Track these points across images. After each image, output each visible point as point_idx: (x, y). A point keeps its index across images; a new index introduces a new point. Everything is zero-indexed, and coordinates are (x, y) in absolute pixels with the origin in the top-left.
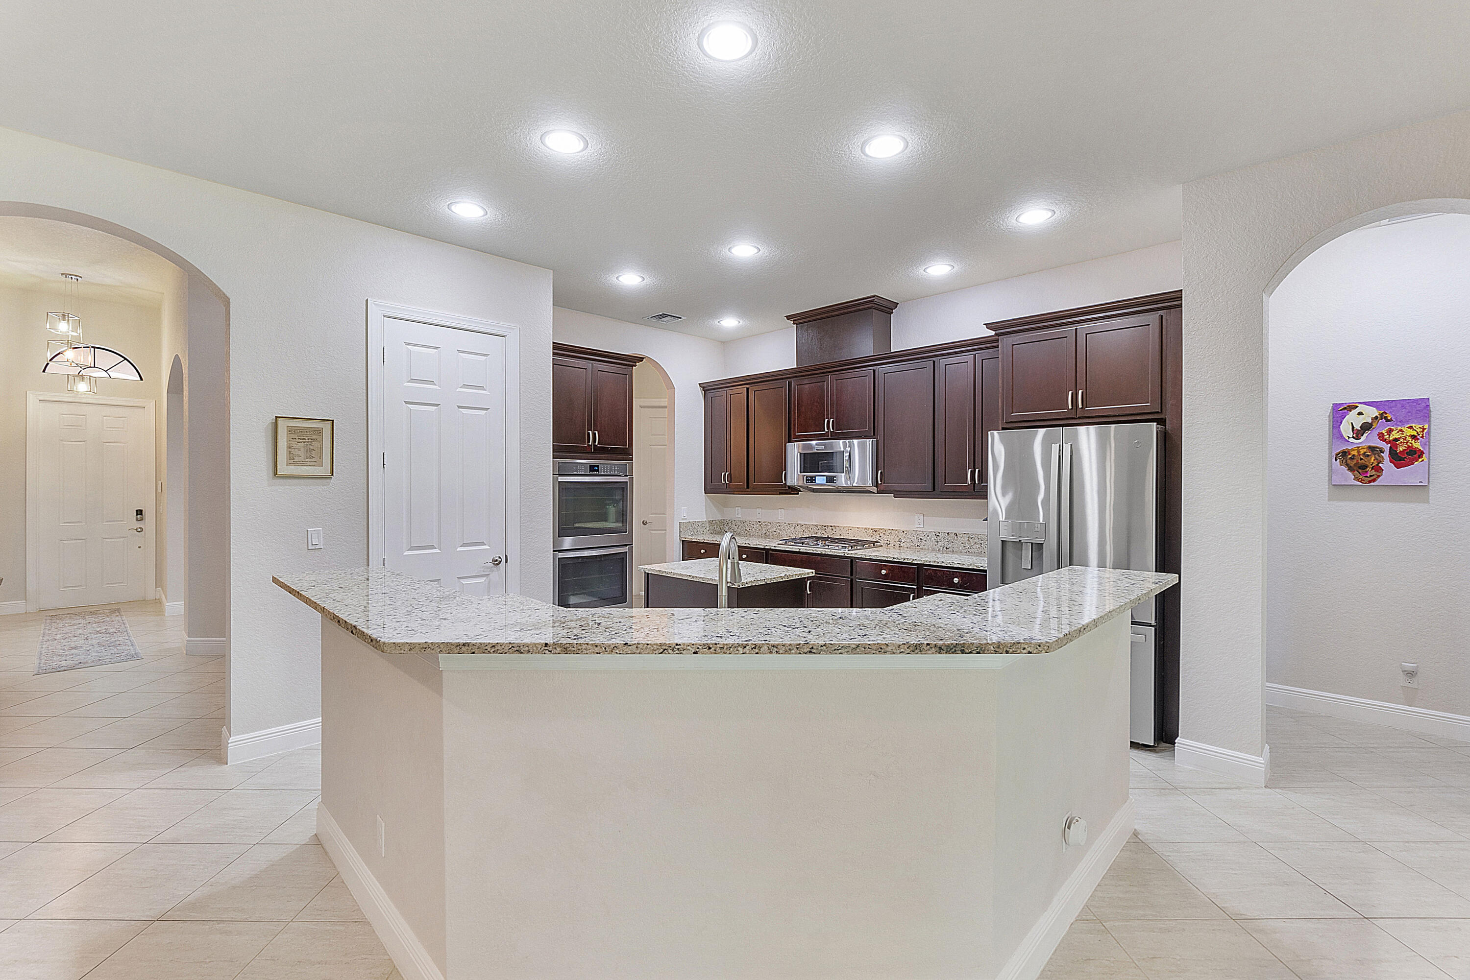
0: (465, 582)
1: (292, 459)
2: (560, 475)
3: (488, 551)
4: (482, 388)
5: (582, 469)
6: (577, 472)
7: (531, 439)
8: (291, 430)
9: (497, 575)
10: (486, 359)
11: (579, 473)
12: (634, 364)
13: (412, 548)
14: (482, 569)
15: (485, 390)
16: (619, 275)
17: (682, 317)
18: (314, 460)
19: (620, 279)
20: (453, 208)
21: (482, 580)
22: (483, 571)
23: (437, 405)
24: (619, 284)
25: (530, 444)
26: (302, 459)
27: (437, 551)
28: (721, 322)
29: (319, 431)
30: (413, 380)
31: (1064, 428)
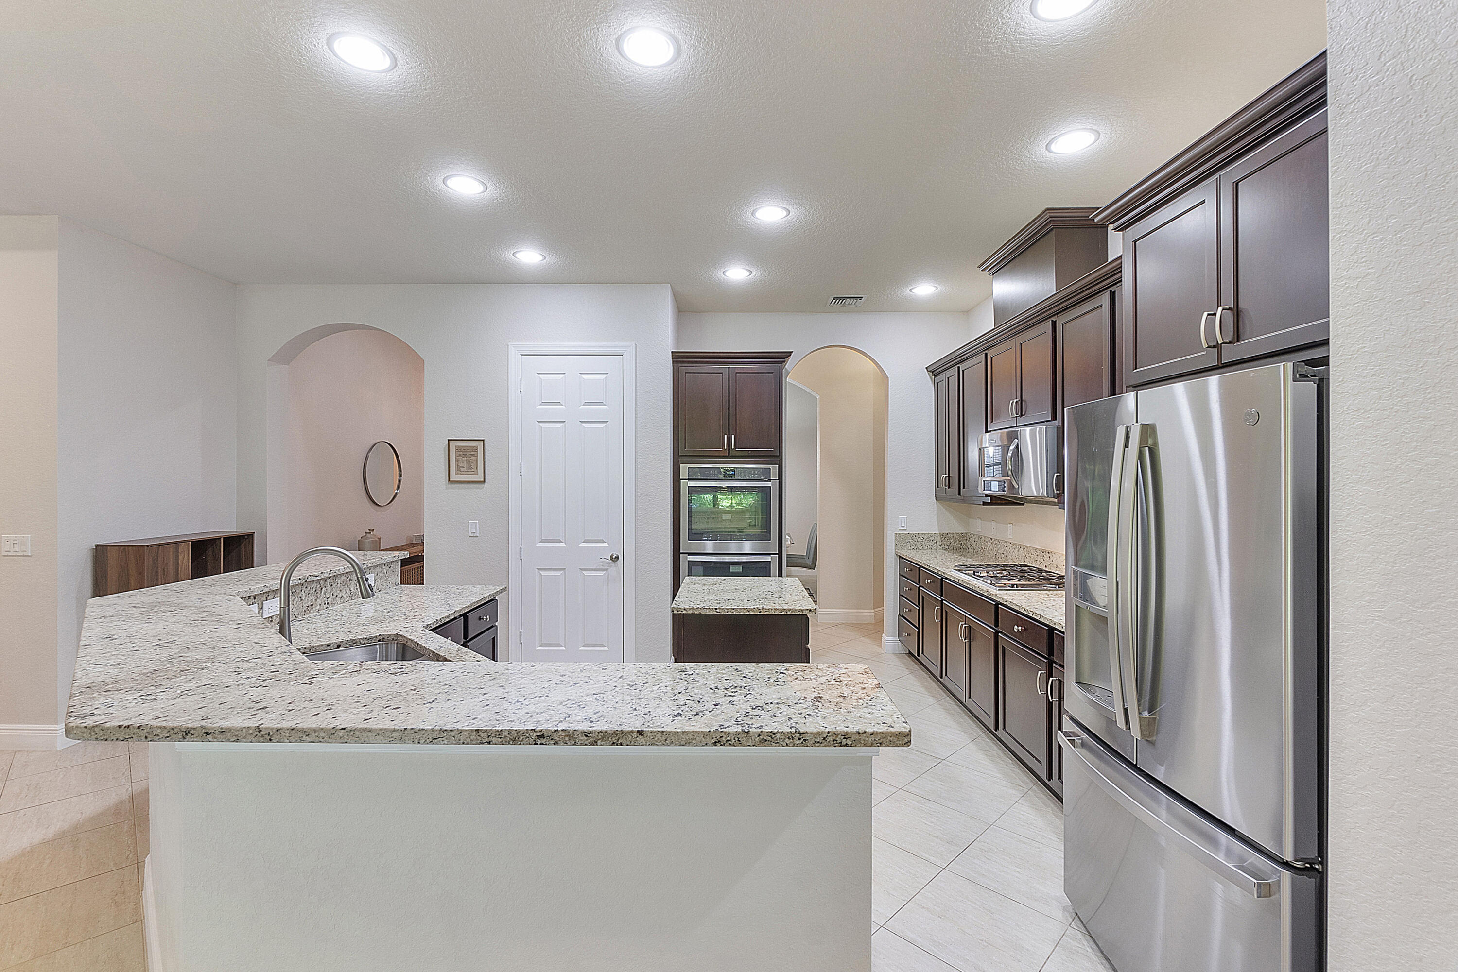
0: (586, 573)
1: (459, 470)
2: (689, 480)
3: (607, 548)
4: (601, 404)
5: (715, 474)
6: (709, 476)
7: (648, 446)
8: (458, 449)
9: (615, 570)
10: (606, 378)
11: (711, 478)
12: (783, 360)
13: (543, 541)
14: (601, 564)
15: (605, 405)
16: (725, 269)
17: (863, 296)
18: (473, 470)
19: (726, 274)
20: (517, 255)
21: (602, 573)
22: (603, 566)
23: (564, 422)
24: (724, 279)
25: (647, 451)
26: (465, 469)
27: (563, 544)
28: (913, 291)
29: (475, 449)
30: (543, 403)
31: (1139, 392)
